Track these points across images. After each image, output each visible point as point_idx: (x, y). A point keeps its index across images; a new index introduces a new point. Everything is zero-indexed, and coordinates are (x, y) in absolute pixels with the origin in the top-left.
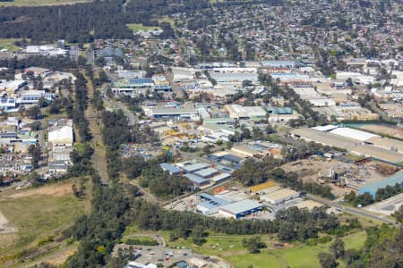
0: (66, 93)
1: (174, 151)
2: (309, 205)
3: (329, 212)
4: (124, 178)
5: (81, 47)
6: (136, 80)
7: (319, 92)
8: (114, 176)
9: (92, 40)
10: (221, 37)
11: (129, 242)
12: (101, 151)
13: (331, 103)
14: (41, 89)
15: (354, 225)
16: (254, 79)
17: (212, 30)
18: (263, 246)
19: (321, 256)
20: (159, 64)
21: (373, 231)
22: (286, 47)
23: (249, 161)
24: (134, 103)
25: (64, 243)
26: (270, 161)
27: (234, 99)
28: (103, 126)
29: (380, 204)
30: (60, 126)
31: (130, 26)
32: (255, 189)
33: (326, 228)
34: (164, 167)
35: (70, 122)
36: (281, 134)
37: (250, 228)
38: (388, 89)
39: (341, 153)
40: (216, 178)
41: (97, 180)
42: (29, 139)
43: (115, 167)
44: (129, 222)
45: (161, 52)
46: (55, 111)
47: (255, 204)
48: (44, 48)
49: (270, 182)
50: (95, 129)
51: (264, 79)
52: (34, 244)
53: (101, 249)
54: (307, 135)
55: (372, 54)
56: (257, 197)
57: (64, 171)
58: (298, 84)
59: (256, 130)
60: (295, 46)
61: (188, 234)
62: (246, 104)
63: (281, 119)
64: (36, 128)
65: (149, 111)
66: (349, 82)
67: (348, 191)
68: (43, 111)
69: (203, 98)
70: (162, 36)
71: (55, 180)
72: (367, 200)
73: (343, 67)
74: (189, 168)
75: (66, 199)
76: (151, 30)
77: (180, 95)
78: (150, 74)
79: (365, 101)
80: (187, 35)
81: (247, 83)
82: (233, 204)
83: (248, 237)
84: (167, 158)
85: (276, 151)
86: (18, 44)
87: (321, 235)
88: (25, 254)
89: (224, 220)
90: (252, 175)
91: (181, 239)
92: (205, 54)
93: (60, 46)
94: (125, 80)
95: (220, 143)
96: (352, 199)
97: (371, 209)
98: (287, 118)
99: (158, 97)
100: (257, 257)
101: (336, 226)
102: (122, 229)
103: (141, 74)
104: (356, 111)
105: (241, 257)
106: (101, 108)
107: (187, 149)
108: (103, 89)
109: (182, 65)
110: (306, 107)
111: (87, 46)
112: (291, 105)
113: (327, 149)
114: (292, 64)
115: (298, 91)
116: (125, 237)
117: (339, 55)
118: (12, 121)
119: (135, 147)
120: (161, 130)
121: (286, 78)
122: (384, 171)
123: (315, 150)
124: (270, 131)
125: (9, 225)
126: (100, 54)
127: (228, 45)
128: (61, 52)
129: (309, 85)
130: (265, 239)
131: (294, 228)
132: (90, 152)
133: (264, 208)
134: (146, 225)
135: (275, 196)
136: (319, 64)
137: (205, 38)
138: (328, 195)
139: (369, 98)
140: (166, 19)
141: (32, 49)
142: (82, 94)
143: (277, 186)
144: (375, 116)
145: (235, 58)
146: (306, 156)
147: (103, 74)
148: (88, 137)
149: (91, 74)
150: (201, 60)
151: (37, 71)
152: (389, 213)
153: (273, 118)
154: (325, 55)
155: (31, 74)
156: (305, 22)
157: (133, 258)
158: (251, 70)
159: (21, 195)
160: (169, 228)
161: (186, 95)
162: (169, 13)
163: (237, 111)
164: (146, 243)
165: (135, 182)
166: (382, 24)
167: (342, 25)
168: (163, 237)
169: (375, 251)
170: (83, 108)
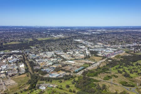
0: (21, 59)
1: (43, 67)
2: (68, 74)
3: (71, 75)
4: (35, 72)
5: (22, 51)
6: (33, 56)
7: (65, 56)
8: (33, 72)
9: (23, 49)
10: (46, 48)
11: (39, 83)
12: (30, 68)
13: (67, 57)
14: (16, 58)
15: (76, 77)
16: (54, 54)
17: (44, 46)
18: (62, 81)
19: (72, 82)
20: (37, 53)
21: (79, 77)
22: (57, 48)
23: (56, 68)
24: (34, 59)
25: (27, 85)
26: (59, 67)
27: (51, 57)
28: (29, 64)
29: (79, 73)
30: (21, 64)
31: (30, 47)
32: (58, 72)
33: (71, 77)
34: (42, 70)
35: (23, 64)
36: (60, 63)
37: (59, 79)
38: (75, 54)
39: (71, 65)
40: (51, 71)
41: (30, 73)
42: (16, 67)
43: (33, 71)
44: (38, 80)
45: (36, 51)
46: (20, 62)
47: (59, 75)
48: (15, 51)
49: (60, 71)
50: (28, 64)
51: (55, 54)
52: (21, 86)
53: (34, 85)
54: (65, 63)
55: (71, 49)
56: (59, 73)
57: (24, 72)
58: (61, 54)
59: (56, 62)
60: (59, 48)
61: (49, 81)
62: (53, 58)
63: (60, 60)
64: (17, 65)
65: (37, 61)
66: (69, 54)
67: (73, 71)
68: (18, 62)
69: (46, 58)
70: (36, 48)
71: (23, 74)
72: (77, 72)
73: (68, 51)
74: (46, 70)
75: (25, 77)
76: (34, 47)
77: (42, 58)
78: (36, 54)
79: (72, 56)
80: (40, 48)
81: (53, 55)
82: (55, 75)
83: (59, 80)
84: (42, 68)
85: (60, 65)
86: (10, 51)
87: (71, 79)
88: (20, 88)
89: (54, 78)
90: (57, 70)
91: (48, 82)
92: (44, 51)
93: (18, 50)
94: (31, 56)
95: (50, 65)
96: (74, 72)
97: (78, 74)
98: (61, 60)
99: (38, 58)
100: (61, 84)
101: (73, 77)
102: (37, 81)
103: (34, 54)
104: (71, 58)
105: (59, 84)
106: (28, 61)
107: (45, 66)
108: (28, 57)
109: (41, 52)
110: (63, 58)
111: (23, 50)
112: (61, 58)
113: (69, 65)
114: (59, 51)
115: (61, 55)
116: (38, 83)
117: (66, 49)
118: (12, 64)
119: (36, 67)
120: (40, 64)
121: (59, 53)
122: (78, 67)
123: (66, 65)
124: (58, 62)
125: (16, 83)
126: (26, 52)
127: (48, 49)
128: (18, 52)
129: (63, 54)
130: (62, 80)
131: (66, 78)
132: (28, 69)
133: (60, 75)
134: (41, 80)
135: (62, 73)
136: (63, 51)
137: (44, 48)
138: (70, 72)
139: (73, 56)
140: (36, 45)
141: (13, 51)
142: (24, 59)
143: (62, 71)
144: (74, 59)
145: (49, 51)
146: (65, 66)
147: (27, 55)
148: (27, 66)
149: (25, 55)
150: (44, 52)
151: (15, 55)
152: (80, 74)
153: (58, 60)
154: (64, 49)
155: (14, 56)
156: (59, 44)
157: (40, 86)
158: (53, 52)
159: (17, 77)
160: (45, 80)
161: (43, 57)
162: (36, 44)
163: (52, 59)
164: (42, 83)
165: (37, 73)
166: (72, 44)
167: (66, 45)
168: (44, 82)
169: (80, 80)
170: (25, 61)
